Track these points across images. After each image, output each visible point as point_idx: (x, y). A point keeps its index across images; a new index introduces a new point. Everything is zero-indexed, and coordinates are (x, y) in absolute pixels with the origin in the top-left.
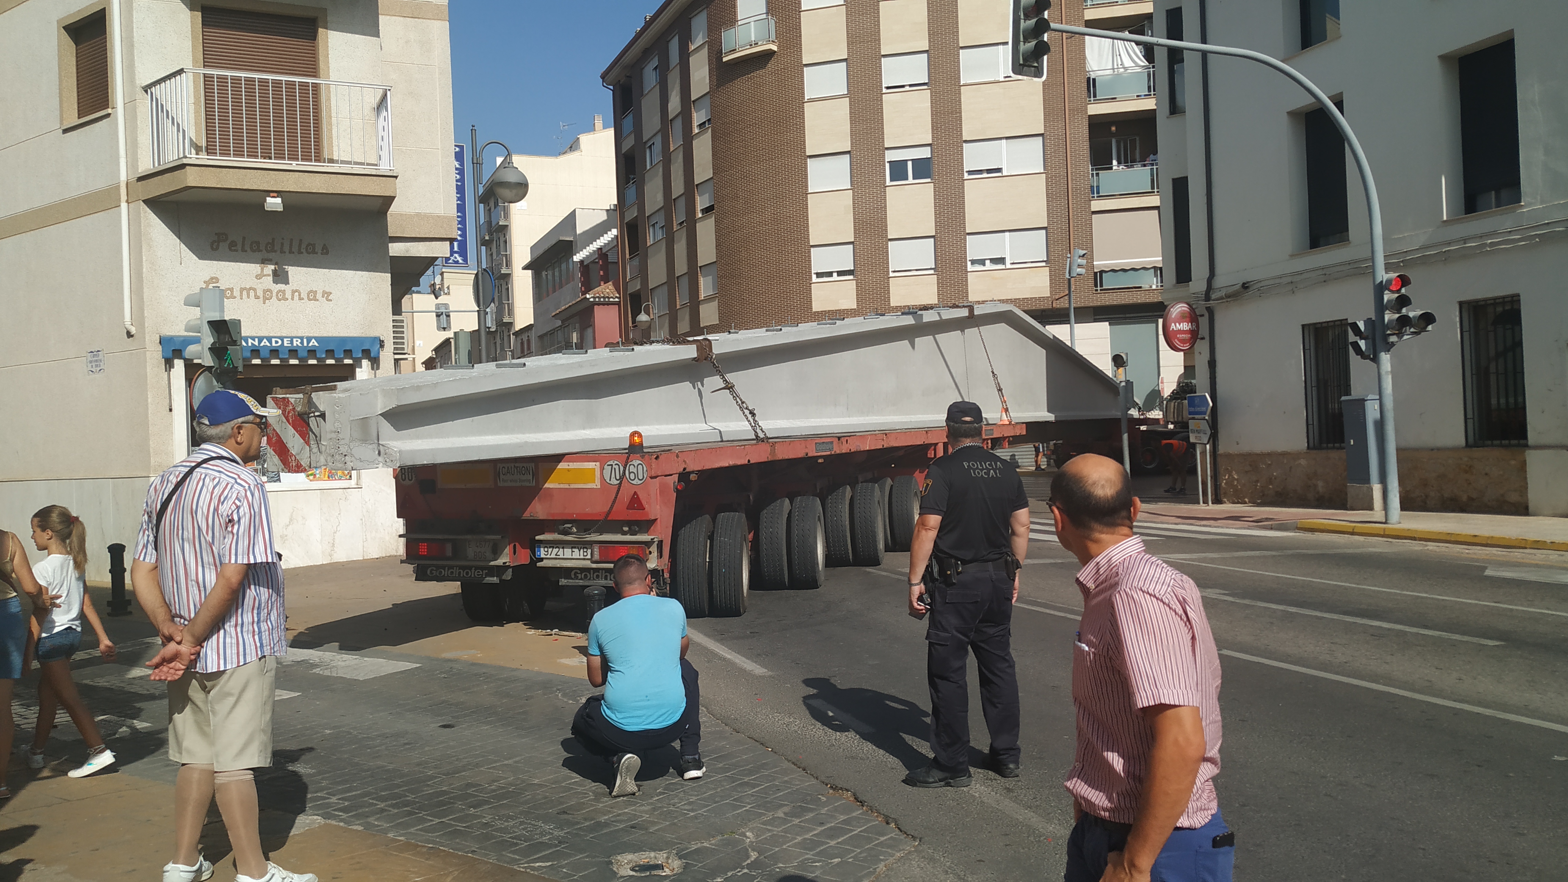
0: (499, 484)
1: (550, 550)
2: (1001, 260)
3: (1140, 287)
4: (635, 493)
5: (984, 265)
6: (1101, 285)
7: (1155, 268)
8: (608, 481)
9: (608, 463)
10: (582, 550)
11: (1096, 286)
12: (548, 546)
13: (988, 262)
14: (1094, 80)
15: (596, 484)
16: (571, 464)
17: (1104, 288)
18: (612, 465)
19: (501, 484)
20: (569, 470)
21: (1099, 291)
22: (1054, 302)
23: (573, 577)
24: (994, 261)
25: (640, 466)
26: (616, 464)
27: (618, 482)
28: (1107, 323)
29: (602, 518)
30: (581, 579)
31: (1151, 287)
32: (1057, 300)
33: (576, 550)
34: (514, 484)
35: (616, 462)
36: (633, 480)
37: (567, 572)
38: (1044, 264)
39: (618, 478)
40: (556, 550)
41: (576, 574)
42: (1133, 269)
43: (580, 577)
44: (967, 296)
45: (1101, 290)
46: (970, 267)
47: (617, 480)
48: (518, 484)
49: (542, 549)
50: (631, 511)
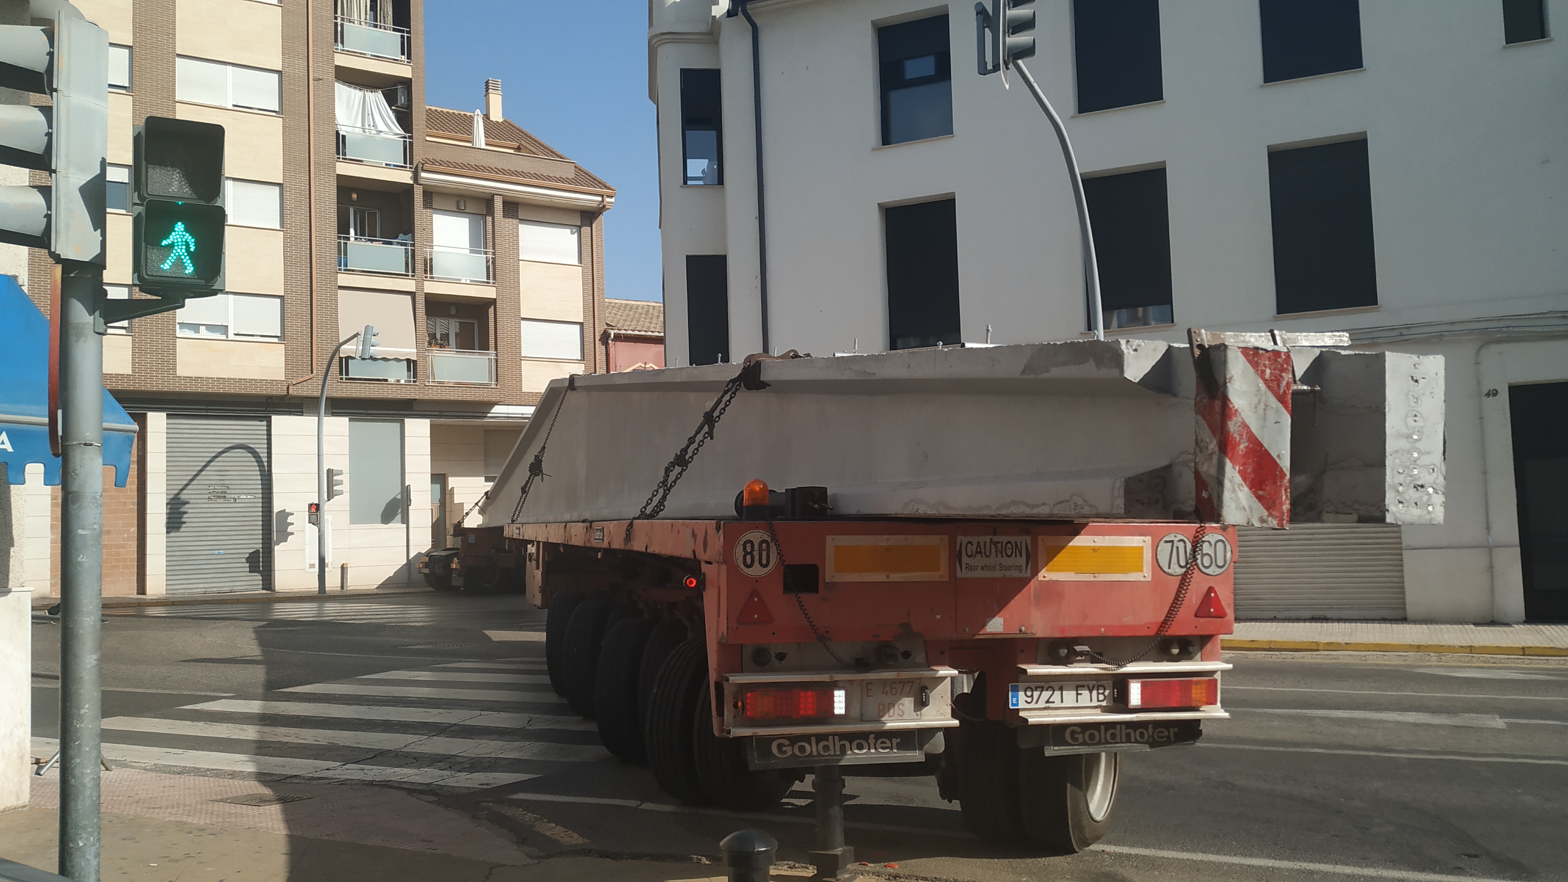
0: (959, 574)
1: (1036, 694)
2: (224, 329)
3: (386, 380)
4: (1211, 589)
5: (197, 331)
6: (347, 374)
7: (408, 361)
8: (1166, 569)
9: (1166, 539)
10: (1095, 692)
11: (341, 373)
12: (1033, 685)
13: (202, 328)
14: (344, 137)
15: (1145, 574)
16: (1096, 538)
17: (350, 377)
18: (1172, 542)
19: (962, 574)
20: (1095, 550)
21: (344, 381)
22: (290, 388)
23: (1069, 740)
24: (210, 328)
25: (1220, 545)
26: (1180, 541)
27: (1184, 570)
28: (347, 419)
29: (1152, 632)
30: (1084, 743)
31: (398, 381)
32: (294, 385)
33: (1085, 693)
34: (988, 574)
35: (1180, 537)
36: (1207, 567)
37: (1058, 732)
38: (276, 340)
39: (1183, 563)
40: (1046, 694)
41: (1073, 733)
42: (385, 359)
43: (1081, 740)
44: (175, 369)
45: (346, 379)
46: (179, 333)
47: (1181, 567)
48: (998, 574)
49: (1021, 694)
50: (1202, 620)
